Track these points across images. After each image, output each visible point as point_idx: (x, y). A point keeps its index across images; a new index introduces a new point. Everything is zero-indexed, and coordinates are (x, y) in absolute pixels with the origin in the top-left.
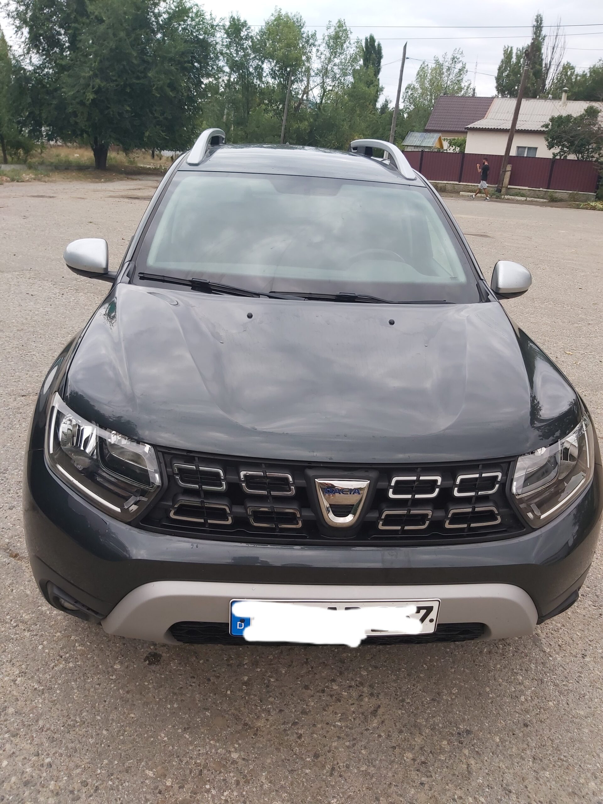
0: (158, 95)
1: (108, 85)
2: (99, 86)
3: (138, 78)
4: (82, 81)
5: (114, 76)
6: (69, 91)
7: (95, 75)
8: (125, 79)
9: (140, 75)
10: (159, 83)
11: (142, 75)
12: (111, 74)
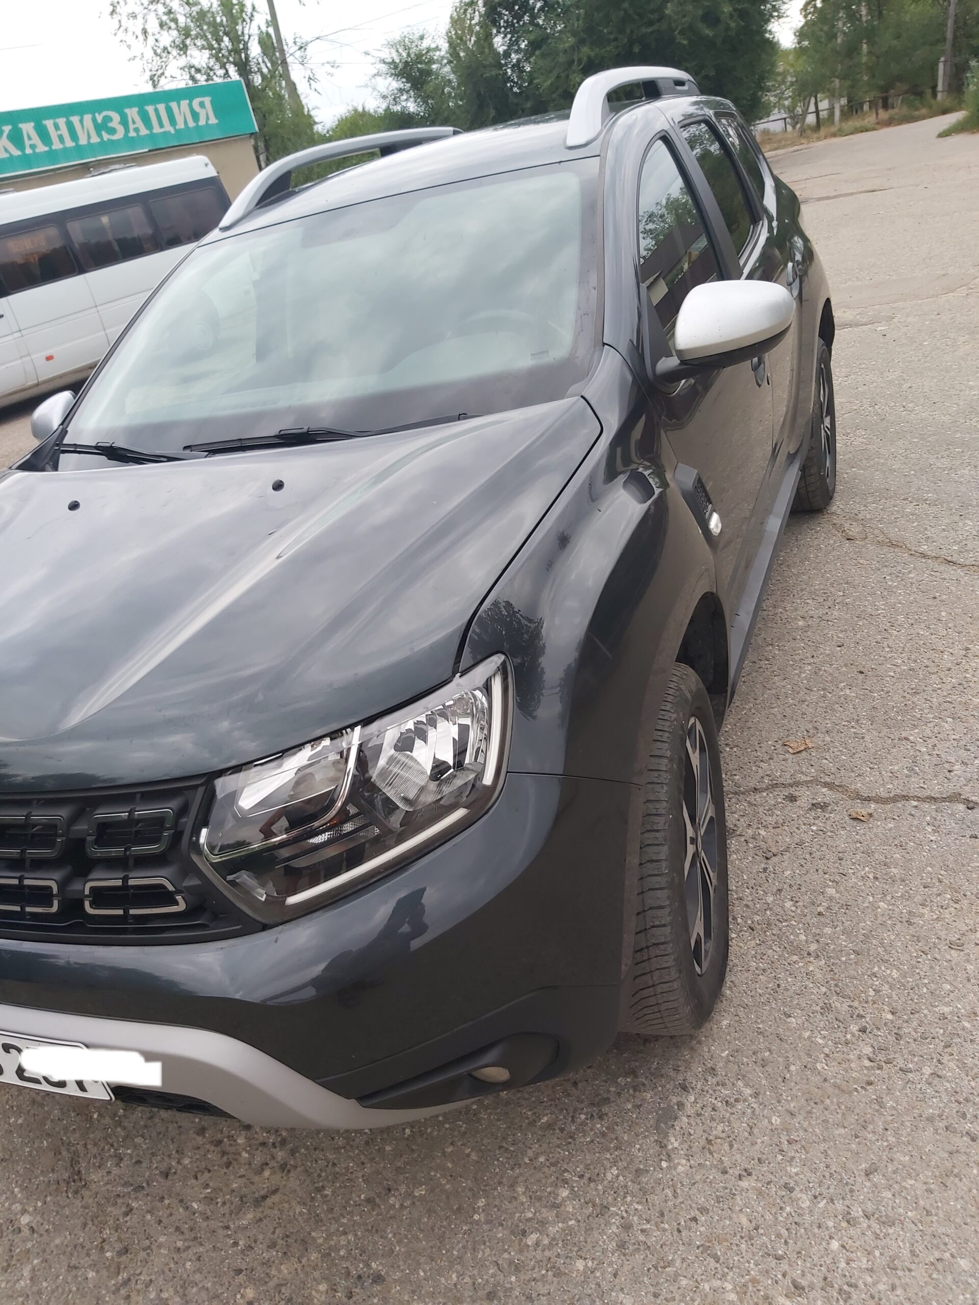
0: (685, 42)
1: (603, 51)
2: (589, 58)
3: (651, 23)
4: (562, 58)
5: (610, 33)
6: (544, 82)
7: (582, 42)
8: (628, 31)
9: (652, 17)
10: (684, 20)
11: (656, 16)
12: (605, 31)
